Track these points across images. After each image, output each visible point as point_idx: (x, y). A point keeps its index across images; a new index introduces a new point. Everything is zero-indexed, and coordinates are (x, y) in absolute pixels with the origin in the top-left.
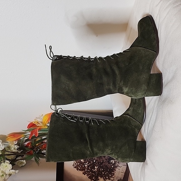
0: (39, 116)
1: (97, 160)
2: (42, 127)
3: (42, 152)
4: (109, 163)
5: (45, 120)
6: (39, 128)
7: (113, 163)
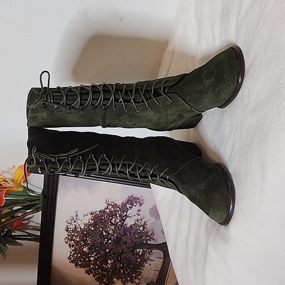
0: (8, 168)
1: (112, 249)
2: (12, 189)
3: (13, 234)
4: (133, 254)
5: (19, 176)
6: (6, 190)
7: (140, 254)
